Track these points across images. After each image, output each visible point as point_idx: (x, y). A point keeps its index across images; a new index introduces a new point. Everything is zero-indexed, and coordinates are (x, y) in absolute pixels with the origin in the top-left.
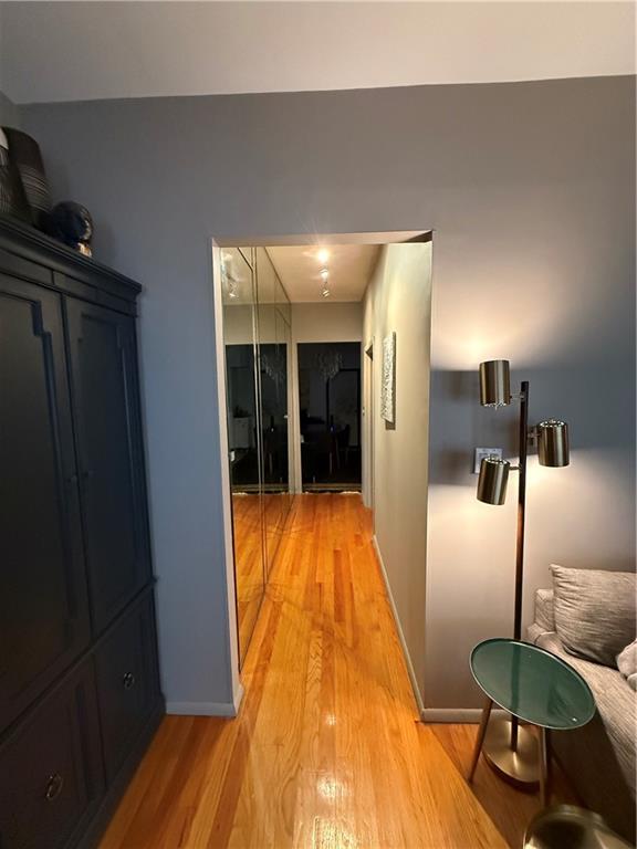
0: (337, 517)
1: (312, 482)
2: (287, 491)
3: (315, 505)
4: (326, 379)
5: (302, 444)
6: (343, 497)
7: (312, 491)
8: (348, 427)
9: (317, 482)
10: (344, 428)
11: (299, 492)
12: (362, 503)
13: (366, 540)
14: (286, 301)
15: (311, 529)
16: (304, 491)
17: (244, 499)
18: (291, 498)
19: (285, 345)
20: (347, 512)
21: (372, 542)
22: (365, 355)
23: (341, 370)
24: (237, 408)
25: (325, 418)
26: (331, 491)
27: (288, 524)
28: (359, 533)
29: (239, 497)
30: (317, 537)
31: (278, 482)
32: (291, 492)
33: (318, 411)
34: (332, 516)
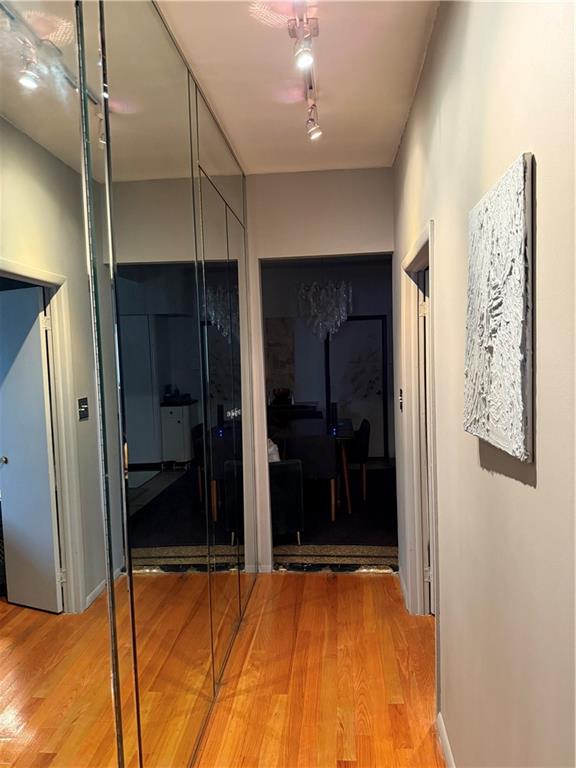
0: (346, 643)
1: (295, 542)
2: (241, 565)
3: (297, 607)
4: (322, 335)
5: (272, 466)
6: (358, 583)
7: (292, 566)
8: (366, 425)
9: (306, 541)
10: (356, 427)
11: (267, 567)
12: (400, 601)
13: (419, 727)
14: (233, 170)
15: (281, 683)
16: (276, 565)
17: (154, 583)
18: (249, 581)
19: (235, 263)
20: (370, 626)
21: (434, 733)
22: (404, 275)
23: (350, 318)
24: (168, 388)
25: (322, 406)
26: (333, 567)
27: (232, 669)
28: (399, 700)
29: (143, 579)
30: (296, 710)
31: (227, 542)
32: (249, 568)
33: (309, 392)
34: (334, 637)
